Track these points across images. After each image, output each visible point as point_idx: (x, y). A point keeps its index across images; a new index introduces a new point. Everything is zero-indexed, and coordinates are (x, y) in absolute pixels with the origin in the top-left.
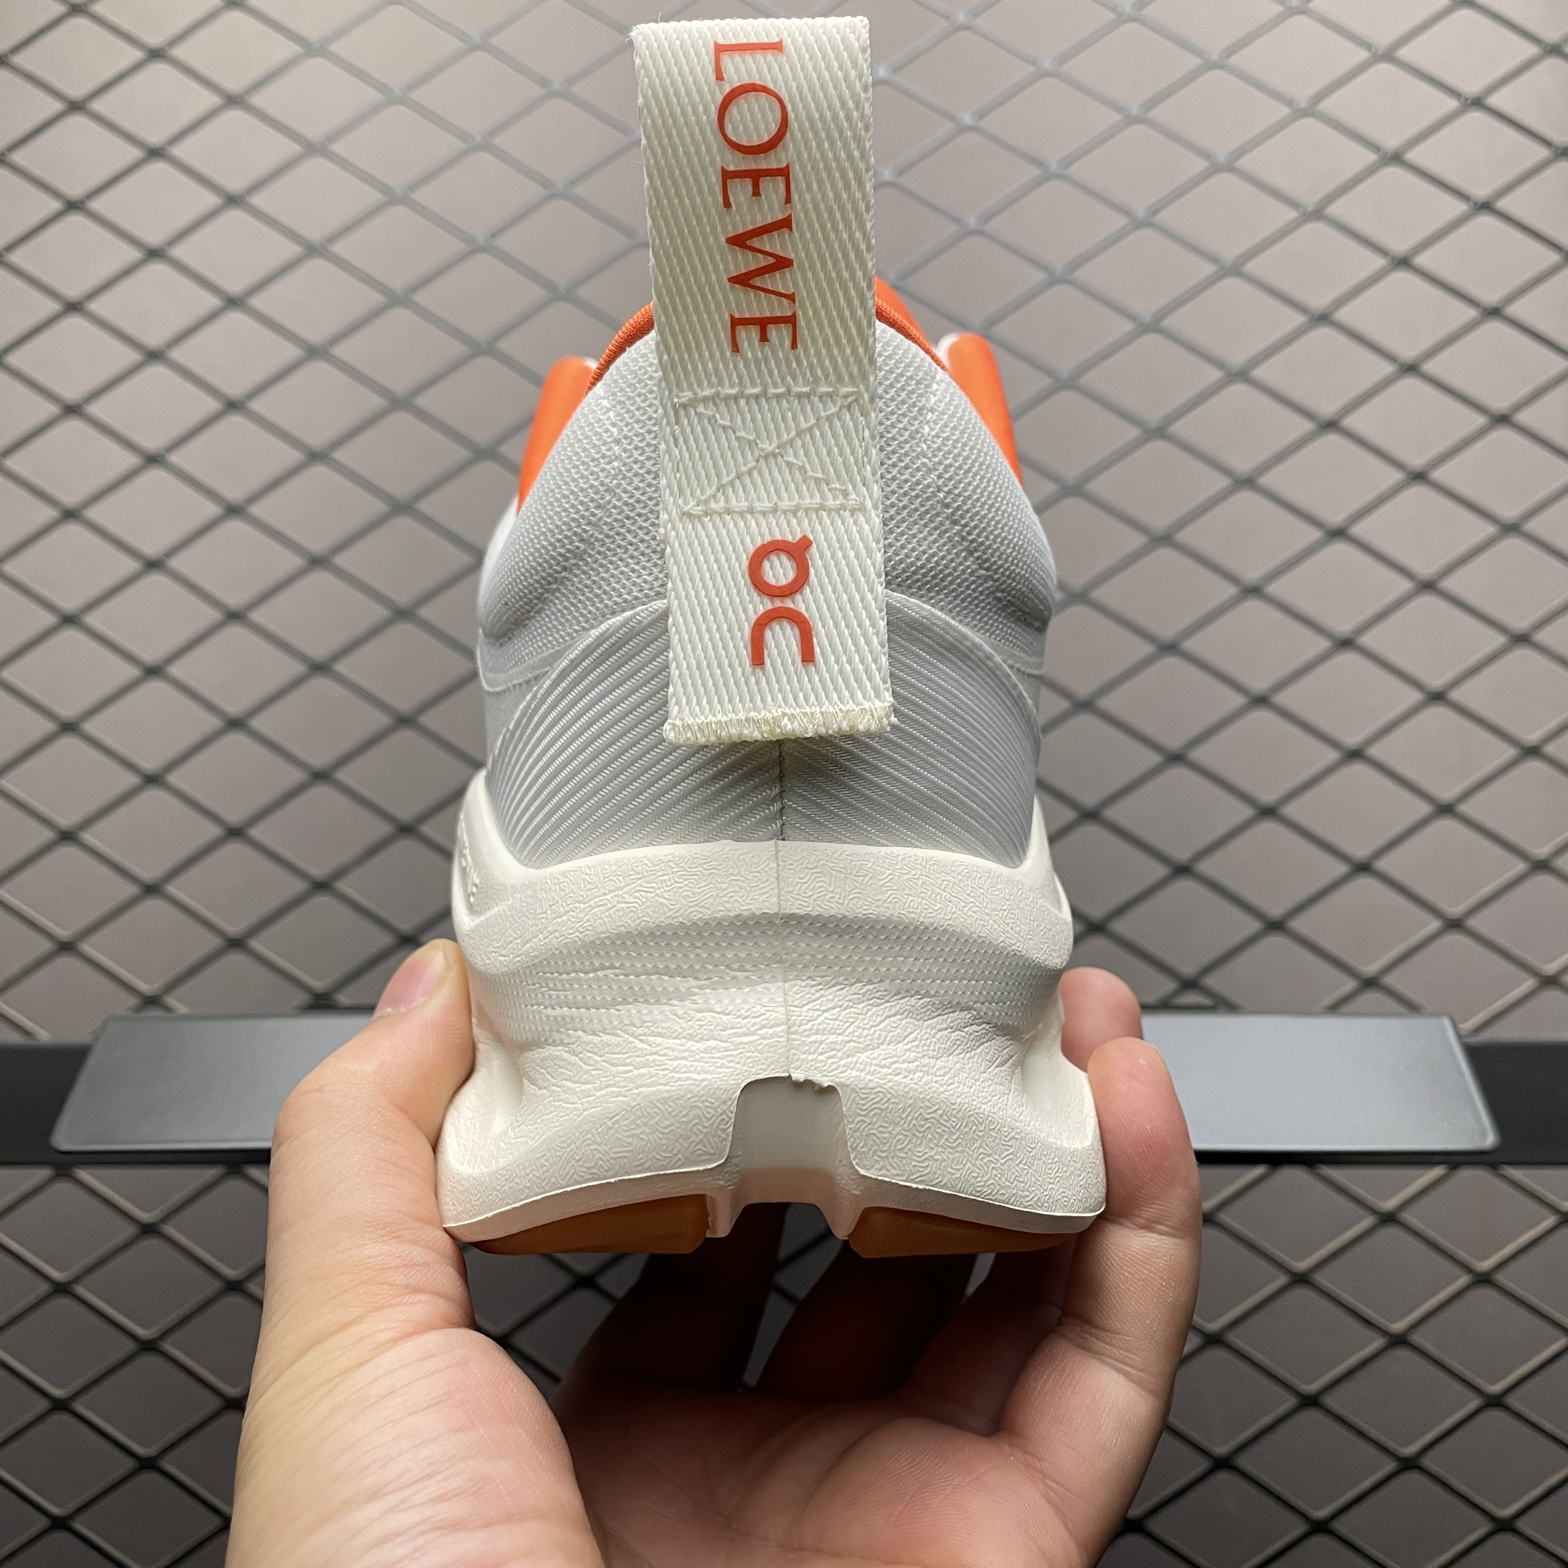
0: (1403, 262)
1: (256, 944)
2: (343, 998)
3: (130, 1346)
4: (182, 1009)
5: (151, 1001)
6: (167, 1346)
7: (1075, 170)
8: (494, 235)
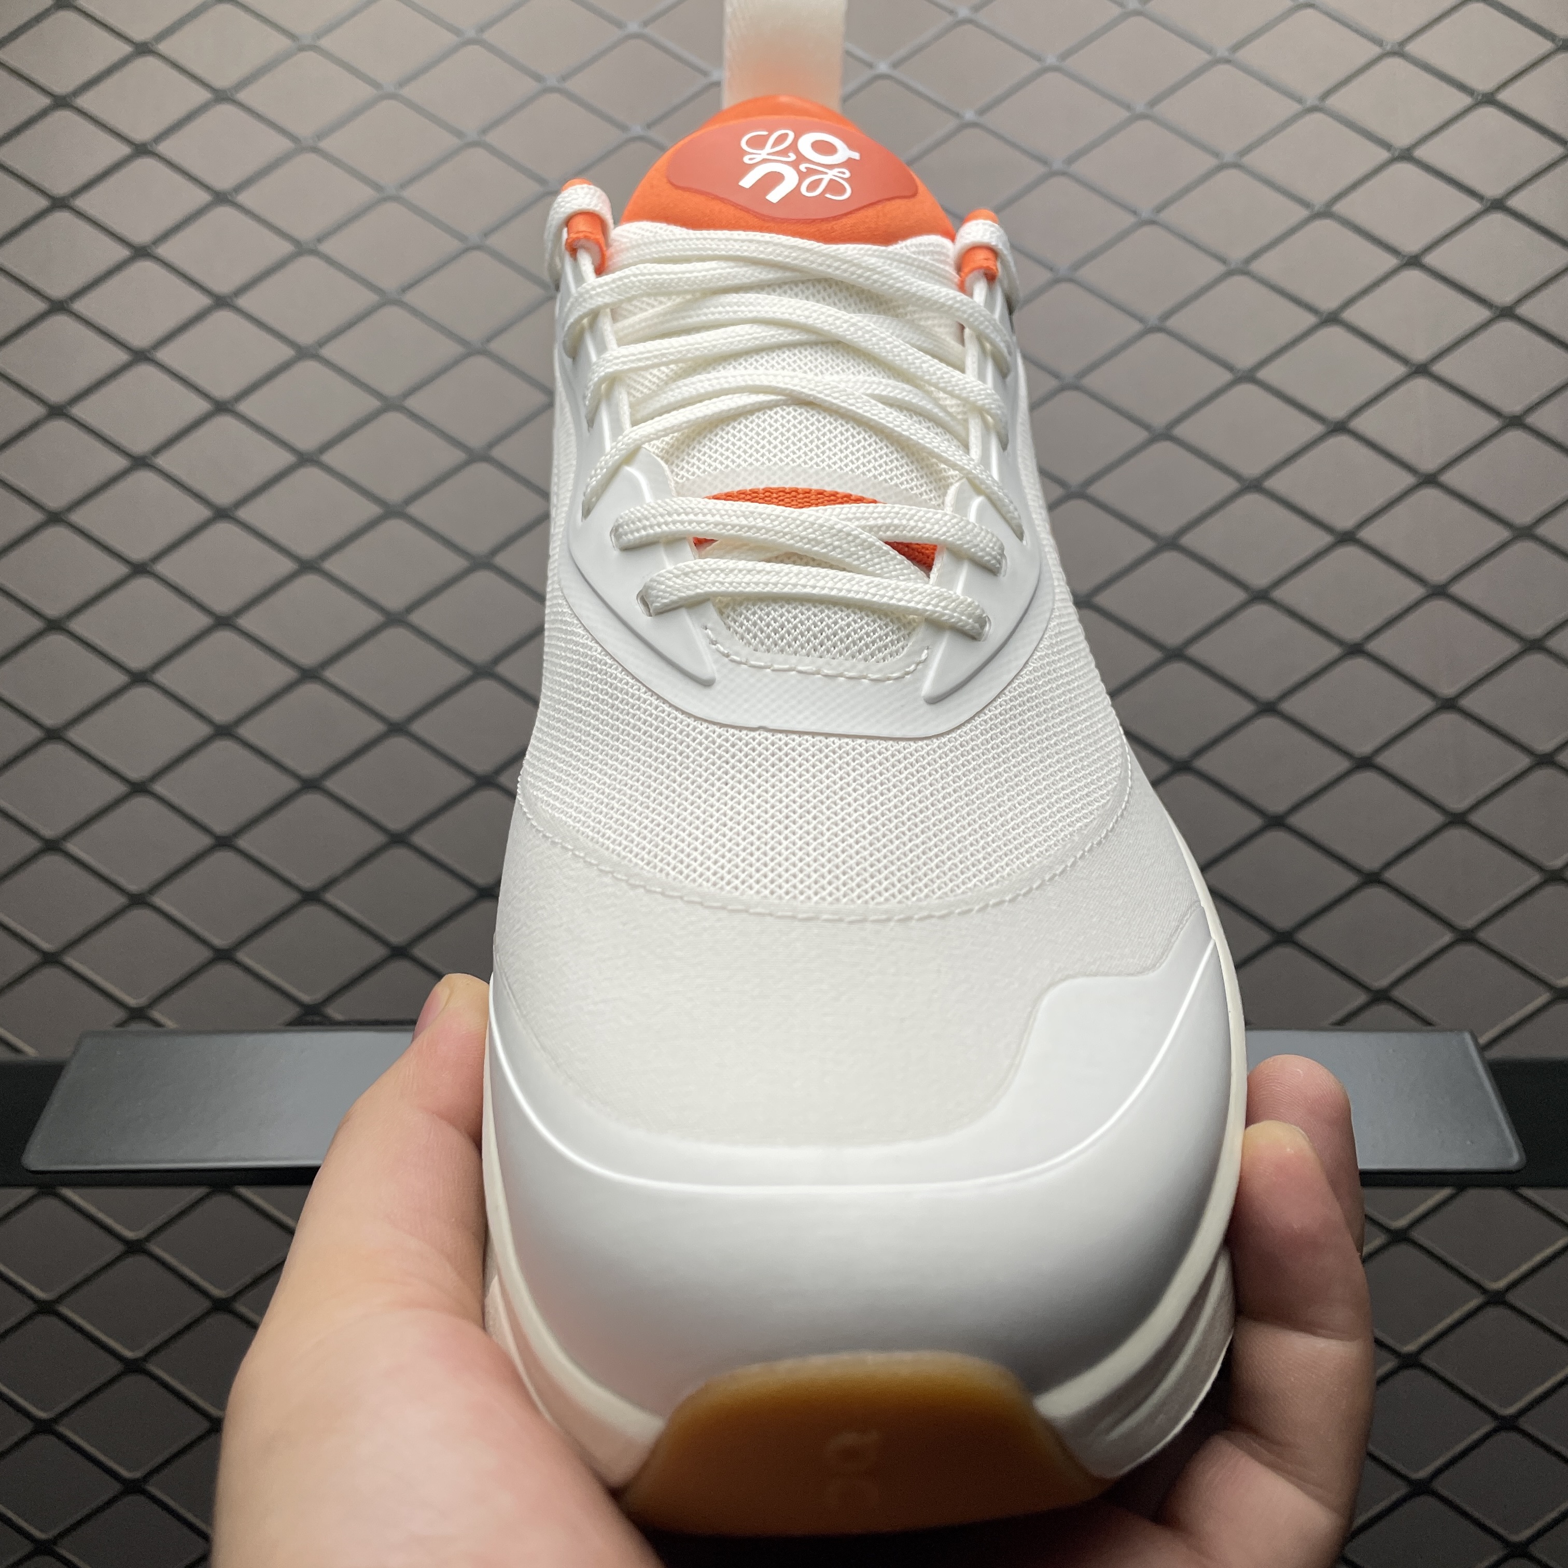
0: (1414, 261)
1: (242, 956)
2: (332, 1011)
3: (117, 1367)
4: (170, 1024)
5: (138, 1014)
6: (152, 1367)
7: (1079, 167)
8: (486, 235)
